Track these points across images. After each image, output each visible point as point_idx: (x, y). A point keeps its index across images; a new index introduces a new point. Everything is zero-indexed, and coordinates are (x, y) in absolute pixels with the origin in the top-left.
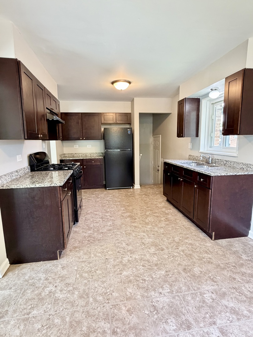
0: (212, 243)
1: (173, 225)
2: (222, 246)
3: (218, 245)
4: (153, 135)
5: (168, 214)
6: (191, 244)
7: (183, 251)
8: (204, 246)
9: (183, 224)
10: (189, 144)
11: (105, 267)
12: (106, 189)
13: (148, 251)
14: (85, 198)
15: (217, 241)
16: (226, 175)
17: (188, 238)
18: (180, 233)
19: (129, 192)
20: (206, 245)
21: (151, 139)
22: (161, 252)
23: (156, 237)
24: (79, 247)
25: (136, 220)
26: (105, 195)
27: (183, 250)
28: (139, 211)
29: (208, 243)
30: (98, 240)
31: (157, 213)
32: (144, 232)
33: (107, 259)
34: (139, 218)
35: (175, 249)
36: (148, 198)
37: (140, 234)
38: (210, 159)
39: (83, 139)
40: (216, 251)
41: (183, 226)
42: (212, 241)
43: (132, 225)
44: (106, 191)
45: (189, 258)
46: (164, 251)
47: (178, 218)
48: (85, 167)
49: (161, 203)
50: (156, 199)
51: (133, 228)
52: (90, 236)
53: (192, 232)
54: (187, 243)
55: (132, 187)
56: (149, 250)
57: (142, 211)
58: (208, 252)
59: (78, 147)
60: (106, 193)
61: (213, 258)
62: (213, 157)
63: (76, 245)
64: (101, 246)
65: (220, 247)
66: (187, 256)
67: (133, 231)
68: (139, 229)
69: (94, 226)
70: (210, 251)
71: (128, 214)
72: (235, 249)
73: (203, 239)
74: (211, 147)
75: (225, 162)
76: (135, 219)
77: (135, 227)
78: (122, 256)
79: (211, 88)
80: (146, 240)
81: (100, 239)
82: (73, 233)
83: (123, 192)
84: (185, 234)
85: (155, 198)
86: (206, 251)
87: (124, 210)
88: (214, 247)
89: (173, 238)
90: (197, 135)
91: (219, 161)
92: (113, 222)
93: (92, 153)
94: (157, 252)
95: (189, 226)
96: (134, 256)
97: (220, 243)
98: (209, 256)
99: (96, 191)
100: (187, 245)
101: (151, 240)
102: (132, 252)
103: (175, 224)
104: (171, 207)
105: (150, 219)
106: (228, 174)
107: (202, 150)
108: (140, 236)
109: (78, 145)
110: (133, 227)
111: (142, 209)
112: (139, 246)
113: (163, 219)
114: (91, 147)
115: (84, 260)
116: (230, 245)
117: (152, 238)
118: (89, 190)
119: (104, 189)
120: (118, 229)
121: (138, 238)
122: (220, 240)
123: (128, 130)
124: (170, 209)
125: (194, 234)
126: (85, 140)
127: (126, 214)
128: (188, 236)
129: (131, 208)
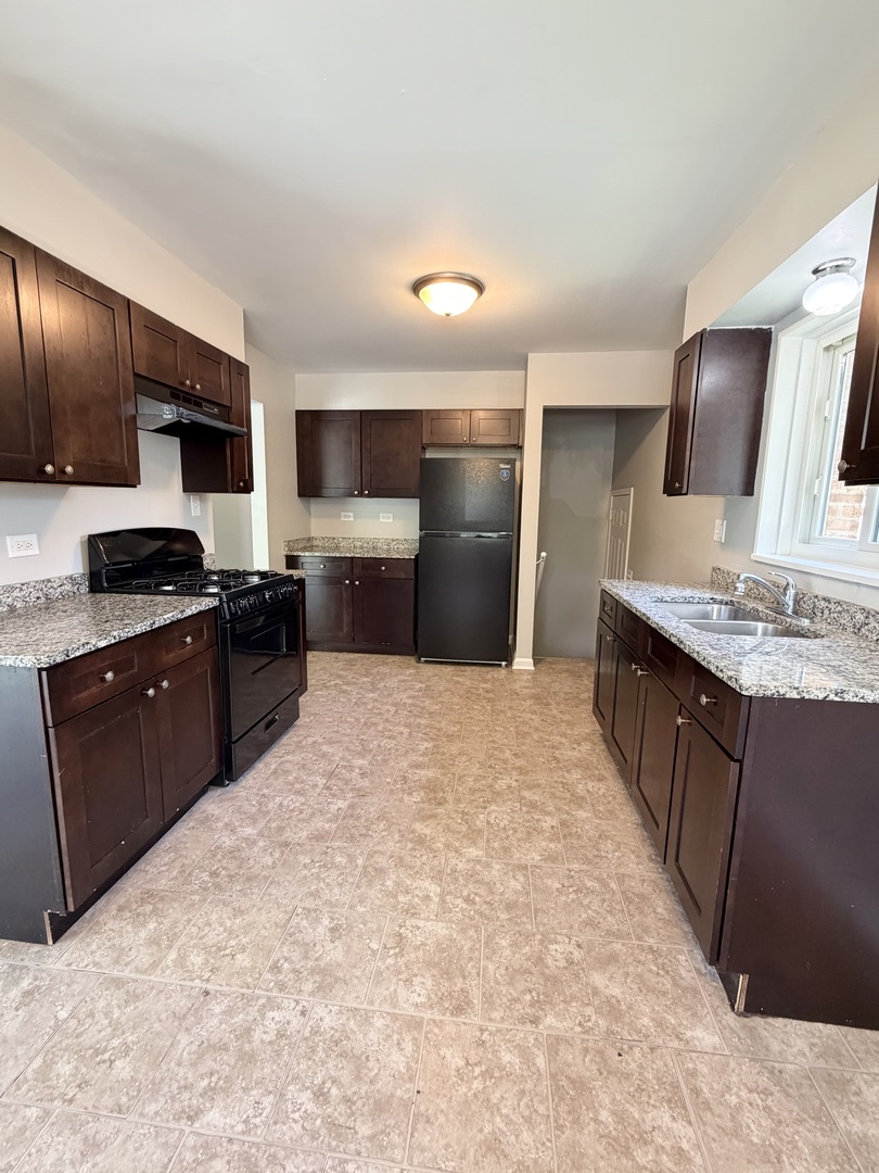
0: (727, 1033)
1: (576, 866)
2: (776, 1075)
3: (758, 1055)
4: (613, 489)
5: (578, 801)
6: (612, 1010)
7: (555, 1044)
8: (675, 1044)
9: (621, 871)
10: (718, 522)
11: (168, 1043)
12: (419, 661)
13: (393, 1000)
14: (336, 685)
15: (757, 1021)
16: (832, 697)
17: (613, 958)
18: (589, 923)
19: (486, 681)
20: (689, 1034)
21: (607, 503)
22: (447, 1018)
23: (472, 918)
24: (162, 899)
25: (441, 810)
26: (404, 681)
27: (558, 1039)
28: (475, 770)
29: (706, 1028)
30: (249, 879)
31: (538, 786)
32: (438, 876)
33: (207, 993)
34: (458, 801)
35: (522, 1021)
36: (541, 714)
37: (415, 885)
38: (791, 592)
39: (361, 495)
40: (734, 1100)
41: (621, 878)
42: (731, 1019)
43: (413, 832)
44: (416, 668)
45: (563, 1108)
46: (461, 1019)
47: (615, 828)
48: (357, 583)
49: (579, 744)
50: (568, 723)
51: (410, 845)
52: (233, 853)
53: (646, 930)
54: (596, 992)
55: (504, 663)
56: (402, 993)
57: (490, 767)
58: (685, 1092)
59: (352, 519)
60: (410, 675)
61: (698, 1160)
62: (809, 585)
63: (163, 883)
64: (238, 912)
65: (764, 1081)
66: (558, 1088)
67: (400, 862)
68: (424, 857)
69: (281, 804)
70: (696, 1092)
71: (430, 773)
72: (856, 1126)
73: (685, 990)
74: (807, 540)
75: (860, 617)
76: (440, 804)
77: (420, 841)
78: (275, 993)
79: (813, 267)
80: (421, 924)
81: (257, 876)
82: (191, 824)
83: (470, 678)
84: (609, 933)
85: (567, 717)
86: (676, 1087)
87: (425, 754)
88: (732, 1064)
89: (542, 942)
90: (749, 488)
91: (832, 606)
92: (356, 800)
93: (393, 540)
94: (427, 1015)
95: (647, 889)
96: (320, 1011)
97: (775, 1047)
98: (680, 1128)
99: (384, 663)
100: (589, 1011)
101: (441, 929)
102: (327, 981)
103: (588, 861)
104: (608, 769)
105: (499, 813)
106: (849, 697)
107: (763, 550)
108: (409, 897)
109: (351, 514)
110: (411, 840)
111: (492, 761)
112: (374, 953)
113: (548, 822)
114: (391, 520)
115: (126, 973)
116: (830, 1080)
117: (451, 921)
118: (367, 655)
119: (412, 660)
120: (352, 838)
121: (394, 908)
122: (780, 1022)
123: (502, 466)
124: (601, 779)
125: (651, 941)
126: (369, 496)
127: (423, 772)
128: (617, 946)
129: (454, 749)
